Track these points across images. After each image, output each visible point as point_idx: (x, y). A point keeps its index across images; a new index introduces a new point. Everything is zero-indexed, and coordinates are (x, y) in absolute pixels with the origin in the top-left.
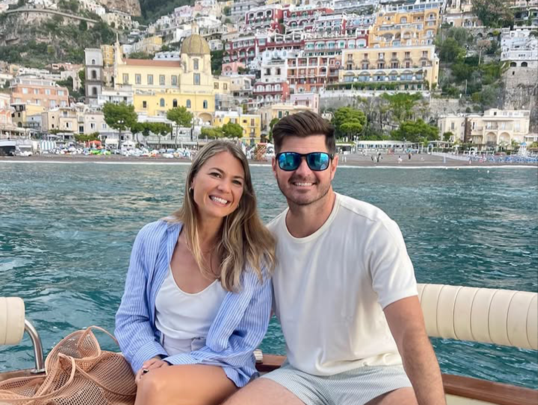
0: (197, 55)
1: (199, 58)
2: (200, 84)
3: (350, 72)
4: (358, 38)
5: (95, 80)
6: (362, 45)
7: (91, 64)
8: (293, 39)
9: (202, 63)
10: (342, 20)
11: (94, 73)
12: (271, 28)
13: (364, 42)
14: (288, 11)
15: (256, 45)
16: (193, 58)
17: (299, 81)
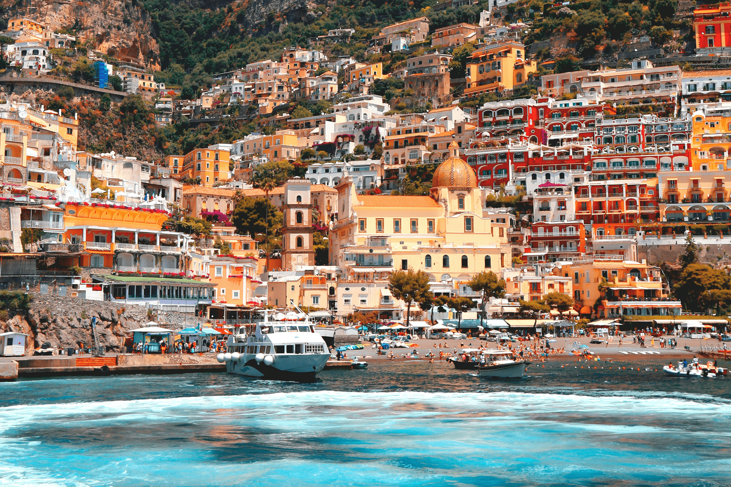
0: (462, 189)
1: (465, 192)
2: (473, 231)
3: (674, 207)
4: (675, 155)
5: (300, 226)
6: (680, 165)
7: (295, 202)
8: (571, 154)
9: (470, 201)
10: (639, 125)
11: (299, 216)
12: (525, 135)
13: (684, 160)
14: (546, 107)
15: (510, 161)
16: (456, 192)
17: (599, 220)
